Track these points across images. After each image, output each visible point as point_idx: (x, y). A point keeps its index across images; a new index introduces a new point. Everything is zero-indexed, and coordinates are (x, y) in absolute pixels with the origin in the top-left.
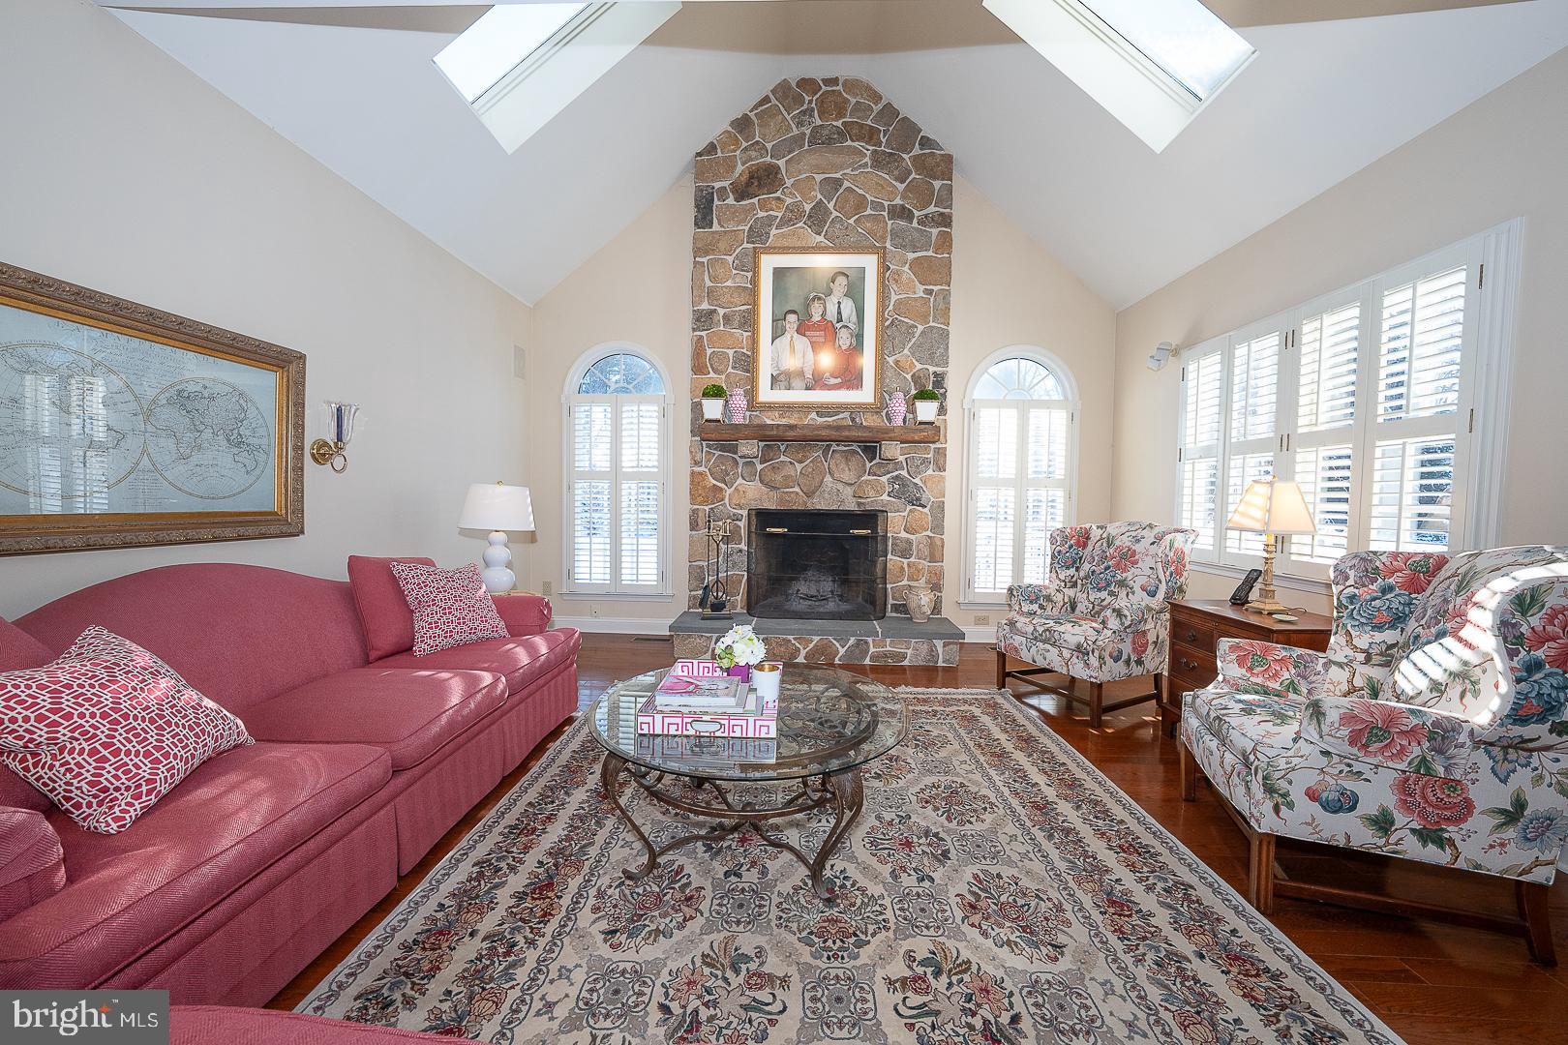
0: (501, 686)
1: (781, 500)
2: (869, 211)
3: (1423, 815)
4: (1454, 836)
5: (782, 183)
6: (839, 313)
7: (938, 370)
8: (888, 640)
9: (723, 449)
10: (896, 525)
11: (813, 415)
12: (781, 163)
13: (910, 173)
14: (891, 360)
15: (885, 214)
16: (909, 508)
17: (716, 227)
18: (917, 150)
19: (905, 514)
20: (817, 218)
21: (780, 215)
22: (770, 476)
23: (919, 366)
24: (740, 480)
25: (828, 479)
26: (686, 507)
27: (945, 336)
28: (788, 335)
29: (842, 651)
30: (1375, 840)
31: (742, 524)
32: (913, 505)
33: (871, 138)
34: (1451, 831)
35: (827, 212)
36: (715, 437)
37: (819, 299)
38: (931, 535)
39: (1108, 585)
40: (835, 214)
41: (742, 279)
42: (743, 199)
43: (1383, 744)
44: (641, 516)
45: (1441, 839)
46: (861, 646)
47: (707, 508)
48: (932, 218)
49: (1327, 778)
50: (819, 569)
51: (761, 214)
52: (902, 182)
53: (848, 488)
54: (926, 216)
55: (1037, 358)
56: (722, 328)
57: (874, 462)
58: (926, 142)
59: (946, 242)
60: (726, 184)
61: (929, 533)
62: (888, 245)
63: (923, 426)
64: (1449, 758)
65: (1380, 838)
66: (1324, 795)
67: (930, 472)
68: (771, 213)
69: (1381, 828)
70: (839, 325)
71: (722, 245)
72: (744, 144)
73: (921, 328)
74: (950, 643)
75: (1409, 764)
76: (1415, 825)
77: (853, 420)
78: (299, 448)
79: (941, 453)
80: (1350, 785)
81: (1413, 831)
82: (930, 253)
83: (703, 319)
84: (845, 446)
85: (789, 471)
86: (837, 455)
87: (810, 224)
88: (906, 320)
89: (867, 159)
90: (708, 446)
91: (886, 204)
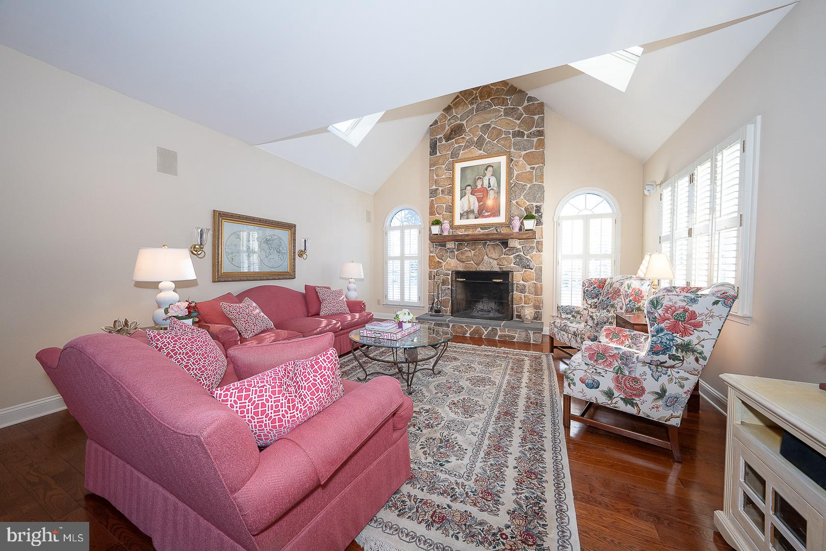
0: (338, 325)
1: (466, 267)
2: (503, 136)
3: (625, 392)
4: (638, 402)
5: (464, 131)
6: (489, 183)
7: (538, 204)
8: (507, 330)
9: (441, 245)
10: (518, 277)
11: (479, 229)
12: (464, 122)
13: (522, 115)
14: (514, 202)
15: (511, 136)
16: (524, 270)
17: (438, 154)
18: (526, 103)
19: (523, 272)
20: (480, 143)
21: (464, 144)
22: (461, 257)
23: (528, 203)
24: (449, 259)
25: (486, 257)
26: (428, 270)
27: (541, 188)
28: (467, 196)
29: (486, 333)
30: (607, 401)
31: (450, 277)
32: (526, 268)
33: (503, 103)
34: (637, 400)
35: (484, 139)
36: (438, 241)
37: (480, 178)
38: (535, 282)
39: (607, 307)
40: (488, 140)
41: (448, 174)
42: (449, 141)
43: (603, 360)
44: (411, 274)
45: (633, 403)
46: (494, 331)
47: (435, 271)
48: (534, 134)
49: (588, 374)
50: (488, 298)
51: (456, 145)
52: (519, 120)
53: (495, 261)
54: (531, 133)
55: (595, 192)
56: (441, 195)
57: (507, 249)
58: (530, 99)
59: (541, 144)
60: (442, 136)
61: (534, 282)
62: (512, 150)
63: (527, 232)
64: (630, 368)
65: (609, 400)
66: (587, 381)
67: (534, 253)
68: (460, 144)
69: (609, 396)
70: (489, 189)
71: (440, 161)
72: (449, 118)
73: (529, 185)
74: (536, 333)
75: (614, 369)
76: (622, 396)
77: (497, 230)
78: (294, 253)
79: (540, 243)
80: (597, 378)
81: (621, 398)
82: (533, 150)
83: (433, 193)
84: (493, 242)
85: (469, 254)
86: (489, 247)
87: (476, 146)
88: (521, 183)
89: (502, 113)
90: (436, 245)
91: (511, 131)
